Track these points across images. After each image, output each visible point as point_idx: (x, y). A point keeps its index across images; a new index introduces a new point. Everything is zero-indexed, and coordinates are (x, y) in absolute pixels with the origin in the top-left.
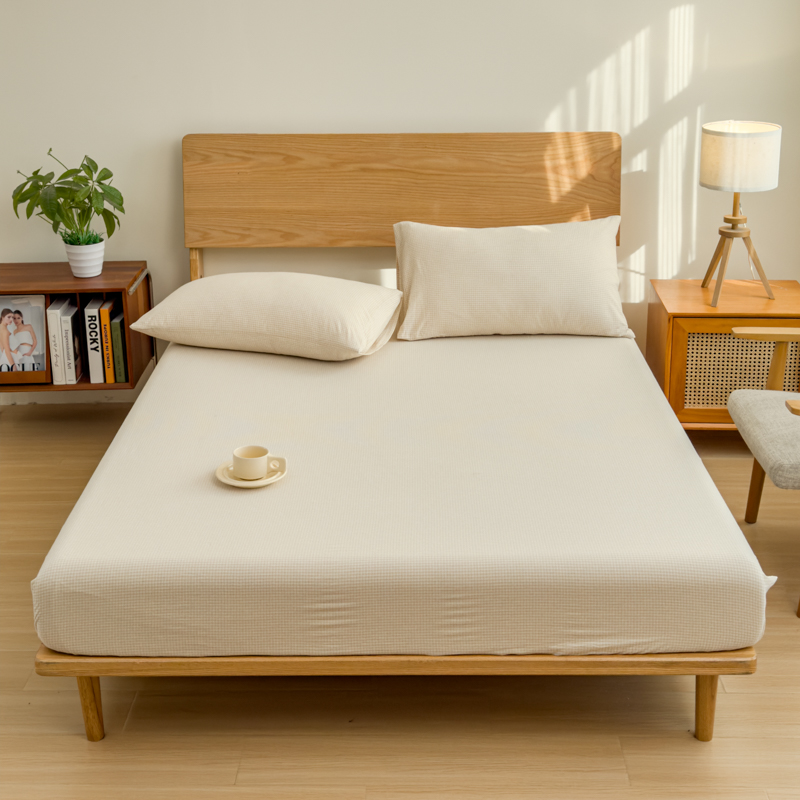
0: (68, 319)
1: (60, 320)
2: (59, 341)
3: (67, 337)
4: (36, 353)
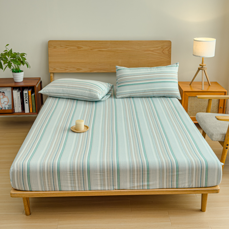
2: (16, 99)
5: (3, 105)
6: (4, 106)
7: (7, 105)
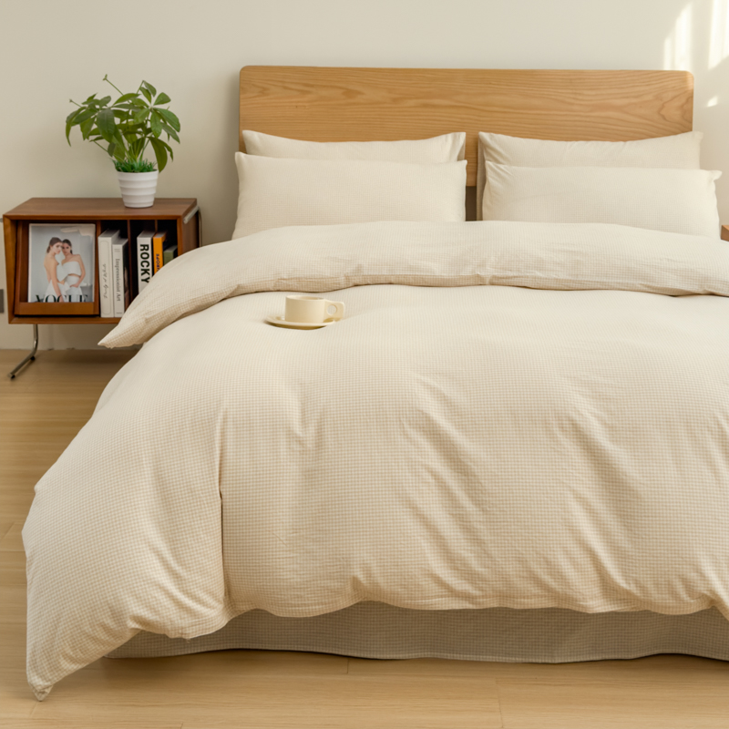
0: (120, 247)
1: (111, 249)
2: (109, 270)
3: (117, 266)
4: (84, 284)
5: (65, 289)
6: (67, 292)
7: (76, 286)
